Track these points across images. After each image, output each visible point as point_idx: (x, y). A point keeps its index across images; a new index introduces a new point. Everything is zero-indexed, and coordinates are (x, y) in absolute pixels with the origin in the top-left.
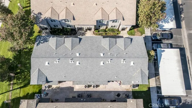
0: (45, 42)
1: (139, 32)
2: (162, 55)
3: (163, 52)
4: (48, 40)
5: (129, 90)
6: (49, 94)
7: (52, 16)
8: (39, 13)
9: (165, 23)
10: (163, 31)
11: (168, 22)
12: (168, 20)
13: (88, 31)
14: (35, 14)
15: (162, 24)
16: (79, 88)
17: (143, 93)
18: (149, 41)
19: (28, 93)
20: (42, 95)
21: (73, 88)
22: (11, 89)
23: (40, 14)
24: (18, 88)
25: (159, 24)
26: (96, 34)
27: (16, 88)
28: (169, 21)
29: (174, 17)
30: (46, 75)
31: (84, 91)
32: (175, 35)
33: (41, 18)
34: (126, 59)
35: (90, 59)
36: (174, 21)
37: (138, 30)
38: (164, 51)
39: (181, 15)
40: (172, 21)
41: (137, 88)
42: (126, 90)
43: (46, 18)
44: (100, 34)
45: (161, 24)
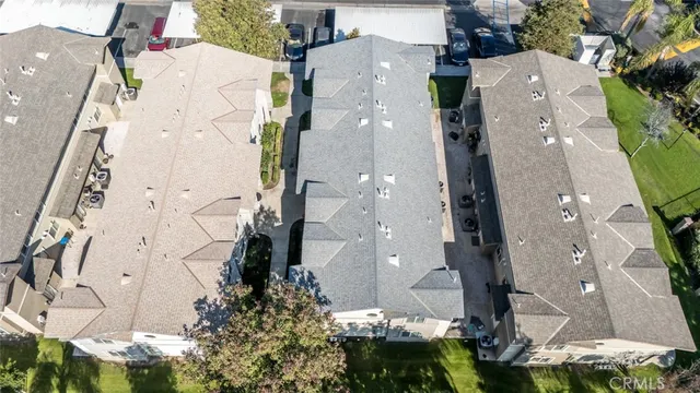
0: (315, 281)
4: (306, 274)
7: (222, 257)
8: (197, 309)
14: (200, 322)
20: (478, 335)
23: (200, 304)
30: (429, 271)
31: (453, 215)
33: (218, 303)
34: (374, 73)
43: (221, 278)
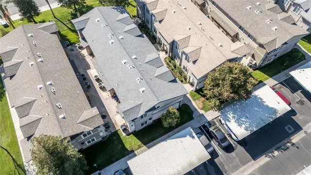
1: (202, 104)
2: (186, 137)
3: (190, 137)
5: (116, 127)
6: (72, 52)
9: (235, 122)
10: (228, 134)
11: (240, 125)
12: (244, 124)
13: (164, 52)
15: (231, 118)
16: (93, 73)
17: (120, 145)
18: (199, 122)
19: (66, 36)
20: (70, 47)
21: (89, 68)
22: (65, 23)
24: (68, 27)
25: (228, 115)
26: (166, 61)
27: (68, 26)
28: (243, 126)
29: (255, 129)
32: (236, 154)
34: (144, 81)
35: (123, 49)
36: (248, 133)
37: (204, 101)
38: (193, 137)
39: (276, 150)
40: (246, 129)
41: (124, 134)
42: (114, 122)
44: (168, 64)
45: (229, 116)
